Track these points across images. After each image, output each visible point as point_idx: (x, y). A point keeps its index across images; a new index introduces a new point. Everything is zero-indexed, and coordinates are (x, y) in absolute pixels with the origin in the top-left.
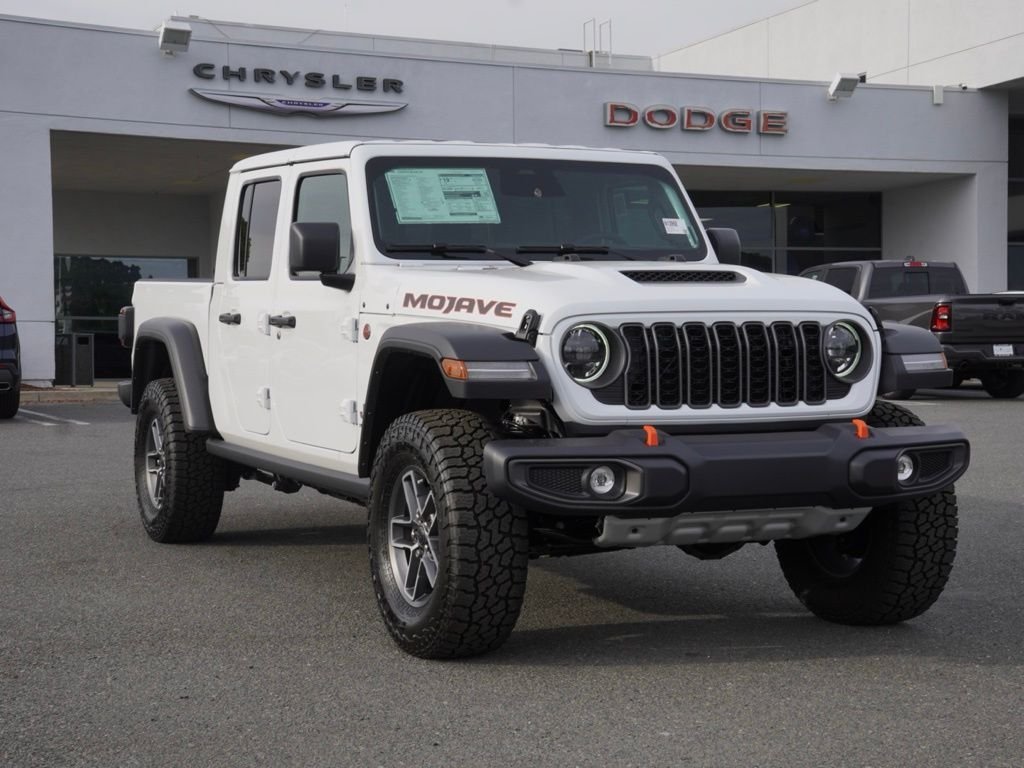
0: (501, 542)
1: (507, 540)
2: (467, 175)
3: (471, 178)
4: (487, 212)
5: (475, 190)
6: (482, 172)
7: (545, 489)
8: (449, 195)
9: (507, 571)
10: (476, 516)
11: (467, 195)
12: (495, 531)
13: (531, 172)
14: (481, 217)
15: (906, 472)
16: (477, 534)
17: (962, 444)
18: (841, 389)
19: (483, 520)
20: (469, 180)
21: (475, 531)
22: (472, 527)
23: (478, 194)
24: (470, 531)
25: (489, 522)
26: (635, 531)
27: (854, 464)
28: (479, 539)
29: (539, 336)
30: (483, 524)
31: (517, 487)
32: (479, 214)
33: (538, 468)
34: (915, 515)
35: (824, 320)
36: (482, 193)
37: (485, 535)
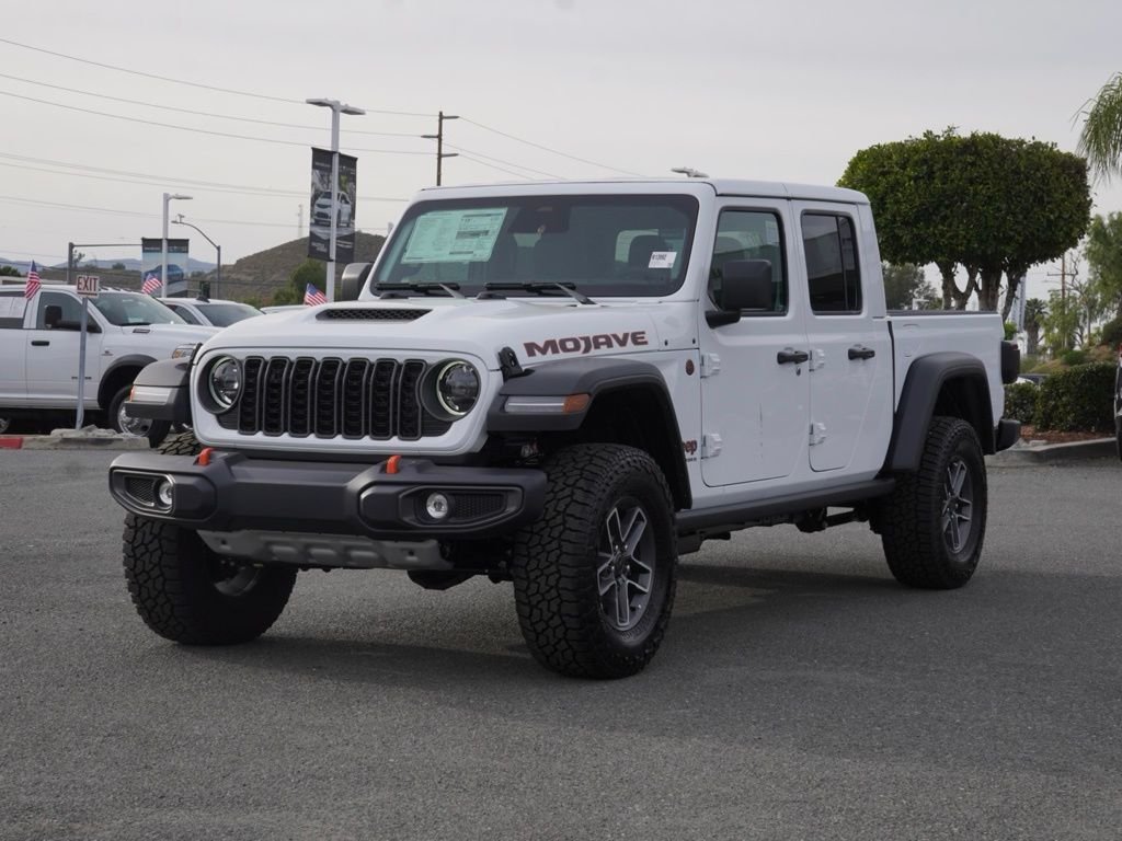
2: (489, 215)
13: (549, 209)
15: (441, 510)
17: (519, 489)
18: (440, 427)
34: (526, 559)
37: (139, 534)
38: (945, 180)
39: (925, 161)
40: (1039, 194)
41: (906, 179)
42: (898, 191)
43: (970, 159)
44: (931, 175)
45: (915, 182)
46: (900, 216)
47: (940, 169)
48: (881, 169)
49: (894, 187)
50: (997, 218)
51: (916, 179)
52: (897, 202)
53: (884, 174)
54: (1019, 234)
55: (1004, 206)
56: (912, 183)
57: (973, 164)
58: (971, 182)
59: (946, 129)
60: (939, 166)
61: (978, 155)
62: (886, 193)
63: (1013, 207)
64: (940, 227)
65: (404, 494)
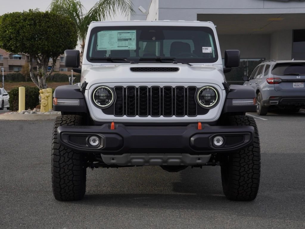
0: (68, 161)
1: (71, 160)
3: (130, 34)
4: (132, 46)
5: (130, 38)
6: (135, 31)
7: (75, 144)
8: (119, 40)
9: (71, 171)
10: (60, 152)
11: (126, 40)
12: (66, 157)
14: (129, 48)
15: (220, 142)
16: (59, 158)
18: (205, 111)
19: (62, 153)
20: (129, 35)
21: (59, 157)
22: (58, 155)
23: (131, 39)
24: (57, 157)
25: (64, 154)
26: (113, 159)
27: (192, 139)
28: (60, 160)
29: (86, 90)
30: (62, 154)
31: (64, 142)
32: (129, 46)
33: (72, 136)
35: (198, 86)
36: (132, 39)
37: (62, 158)
38: (40, 26)
39: (32, 19)
40: (68, 33)
41: (27, 25)
42: (24, 29)
43: (47, 20)
44: (35, 24)
45: (30, 26)
46: (25, 37)
47: (38, 22)
48: (16, 21)
49: (22, 27)
50: (57, 39)
51: (30, 25)
52: (24, 32)
53: (17, 23)
54: (63, 45)
55: (59, 36)
56: (29, 26)
57: (48, 21)
58: (48, 27)
59: (36, 9)
60: (38, 21)
61: (49, 18)
62: (19, 29)
63: (61, 36)
64: (39, 41)
65: (211, 137)
